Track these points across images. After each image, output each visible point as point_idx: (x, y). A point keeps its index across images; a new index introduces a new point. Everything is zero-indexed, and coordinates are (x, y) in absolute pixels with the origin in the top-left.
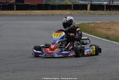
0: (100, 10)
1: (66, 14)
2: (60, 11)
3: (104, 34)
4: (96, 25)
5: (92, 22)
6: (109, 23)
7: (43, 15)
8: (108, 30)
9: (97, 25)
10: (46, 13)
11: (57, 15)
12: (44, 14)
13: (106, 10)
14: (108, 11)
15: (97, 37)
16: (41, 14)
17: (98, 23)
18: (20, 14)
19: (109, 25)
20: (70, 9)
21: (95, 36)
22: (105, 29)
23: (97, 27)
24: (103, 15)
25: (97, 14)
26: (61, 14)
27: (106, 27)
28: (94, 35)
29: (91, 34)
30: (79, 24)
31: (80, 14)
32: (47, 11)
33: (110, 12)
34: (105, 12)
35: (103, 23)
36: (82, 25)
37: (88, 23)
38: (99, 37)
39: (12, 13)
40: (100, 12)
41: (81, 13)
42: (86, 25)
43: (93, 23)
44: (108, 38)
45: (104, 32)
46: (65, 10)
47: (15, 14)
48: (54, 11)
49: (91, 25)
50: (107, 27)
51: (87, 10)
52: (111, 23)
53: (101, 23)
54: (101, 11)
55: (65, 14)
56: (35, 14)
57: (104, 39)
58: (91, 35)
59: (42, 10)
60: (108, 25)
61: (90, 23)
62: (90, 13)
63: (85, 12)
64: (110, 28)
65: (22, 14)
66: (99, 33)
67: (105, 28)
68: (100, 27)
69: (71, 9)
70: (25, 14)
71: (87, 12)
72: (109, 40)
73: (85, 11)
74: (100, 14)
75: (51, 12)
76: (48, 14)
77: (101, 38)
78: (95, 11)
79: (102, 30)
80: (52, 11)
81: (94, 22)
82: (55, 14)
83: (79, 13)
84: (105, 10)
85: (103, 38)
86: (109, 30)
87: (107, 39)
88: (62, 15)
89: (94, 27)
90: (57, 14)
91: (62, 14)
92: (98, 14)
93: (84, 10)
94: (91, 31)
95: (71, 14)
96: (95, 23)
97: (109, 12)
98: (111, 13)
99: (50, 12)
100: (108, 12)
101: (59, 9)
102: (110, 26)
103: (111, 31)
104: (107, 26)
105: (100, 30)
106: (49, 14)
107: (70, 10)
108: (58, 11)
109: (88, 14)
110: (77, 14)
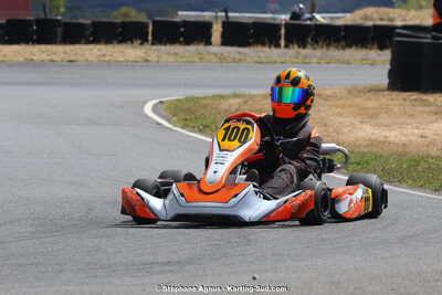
0: (263, 44)
1: (127, 61)
2: (99, 47)
7: (29, 63)
9: (250, 102)
10: (44, 57)
11: (88, 64)
12: (35, 58)
13: (287, 46)
14: (296, 46)
16: (21, 59)
20: (139, 42)
24: (275, 62)
25: (249, 59)
26: (103, 59)
30: (179, 100)
31: (180, 59)
32: (49, 47)
33: (302, 51)
34: (282, 50)
40: (261, 54)
41: (188, 54)
46: (120, 42)
48: (78, 46)
49: (224, 105)
51: (208, 42)
54: (266, 49)
55: (121, 59)
59: (27, 43)
61: (221, 97)
62: (221, 58)
63: (200, 54)
69: (144, 40)
71: (209, 53)
73: (202, 48)
74: (263, 60)
75: (65, 53)
76: (52, 61)
78: (241, 49)
80: (69, 48)
81: (238, 91)
82: (80, 58)
83: (176, 54)
84: (282, 42)
88: (109, 61)
90: (87, 60)
91: (107, 58)
92: (256, 62)
93: (198, 44)
95: (147, 61)
96: (244, 96)
97: (298, 53)
98: (306, 57)
99: (59, 51)
100: (294, 50)
101: (96, 41)
106: (55, 58)
107: (142, 44)
108: (92, 46)
109: (215, 59)
110: (171, 60)
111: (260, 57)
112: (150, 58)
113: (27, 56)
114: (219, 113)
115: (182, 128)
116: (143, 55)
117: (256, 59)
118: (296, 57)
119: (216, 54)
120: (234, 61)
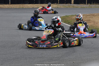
8: (88, 21)
10: (36, 7)
12: (34, 7)
13: (87, 4)
16: (32, 7)
18: (14, 8)
24: (85, 8)
25: (79, 7)
31: (65, 7)
36: (67, 17)
37: (72, 15)
39: (7, 6)
42: (70, 17)
47: (10, 7)
49: (73, 17)
51: (71, 3)
52: (91, 15)
55: (52, 7)
56: (26, 7)
60: (88, 17)
61: (73, 15)
63: (69, 6)
65: (16, 7)
67: (86, 20)
69: (57, 3)
70: (18, 7)
83: (64, 6)
86: (89, 22)
92: (81, 8)
93: (69, 4)
95: (58, 8)
98: (91, 6)
99: (39, 5)
100: (89, 5)
102: (90, 18)
104: (87, 18)
109: (72, 7)
110: (63, 7)
111: (82, 6)
112: (58, 7)
113: (33, 7)
114: (72, 19)
115: (64, 23)
116: (57, 6)
117: (81, 7)
118: (89, 7)
119: (72, 6)
120: (76, 7)
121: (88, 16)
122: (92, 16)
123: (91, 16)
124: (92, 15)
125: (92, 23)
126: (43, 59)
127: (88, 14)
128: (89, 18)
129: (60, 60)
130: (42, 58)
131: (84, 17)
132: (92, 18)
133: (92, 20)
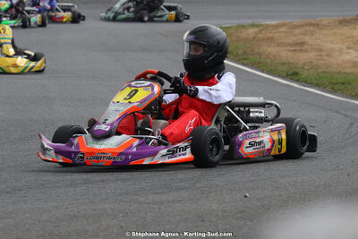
3: (284, 61)
4: (260, 31)
5: (250, 22)
6: (302, 26)
8: (297, 48)
15: (263, 72)
17: (268, 26)
19: (300, 34)
21: (256, 69)
22: (289, 45)
23: (263, 40)
27: (291, 39)
28: (252, 66)
29: (245, 62)
35: (284, 25)
37: (238, 26)
38: (267, 73)
42: (232, 31)
43: (253, 26)
44: (293, 75)
45: (285, 54)
50: (294, 39)
52: (307, 25)
53: (277, 26)
57: (283, 78)
58: (244, 64)
60: (297, 31)
64: (302, 44)
66: (269, 60)
67: (290, 41)
68: (272, 38)
72: (297, 81)
77: (274, 75)
79: (279, 48)
85: (279, 76)
86: (301, 50)
87: (292, 80)
89: (254, 38)
94: (245, 53)
102: (304, 34)
103: (306, 51)
104: (295, 36)
105: (272, 50)
121: (296, 27)
122: (312, 28)
123: (307, 28)
124: (311, 24)
125: (314, 53)
126: (135, 184)
127: (296, 22)
128: (300, 37)
129: (197, 189)
130: (131, 183)
131: (284, 32)
132: (312, 34)
133: (310, 42)
